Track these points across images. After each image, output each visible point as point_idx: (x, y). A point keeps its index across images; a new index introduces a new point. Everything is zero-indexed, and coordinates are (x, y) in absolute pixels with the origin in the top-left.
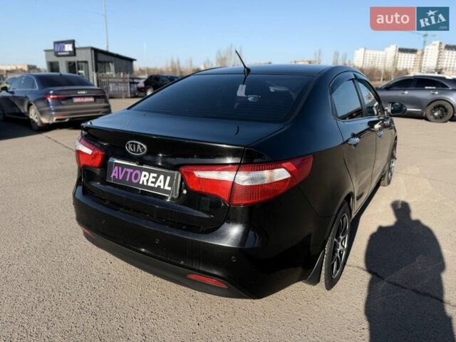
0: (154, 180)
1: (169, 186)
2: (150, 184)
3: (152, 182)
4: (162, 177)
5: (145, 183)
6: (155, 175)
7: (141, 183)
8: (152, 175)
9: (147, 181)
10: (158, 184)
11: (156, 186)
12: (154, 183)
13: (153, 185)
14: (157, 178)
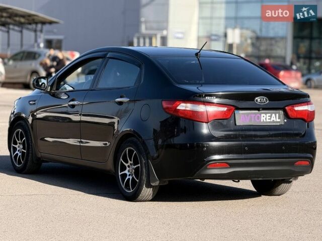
0: (269, 118)
1: (279, 119)
2: (268, 120)
3: (269, 119)
4: (273, 115)
5: (265, 121)
6: (270, 115)
7: (262, 121)
8: (268, 115)
9: (266, 119)
10: (272, 119)
11: (272, 120)
12: (270, 119)
13: (269, 120)
14: (271, 116)
